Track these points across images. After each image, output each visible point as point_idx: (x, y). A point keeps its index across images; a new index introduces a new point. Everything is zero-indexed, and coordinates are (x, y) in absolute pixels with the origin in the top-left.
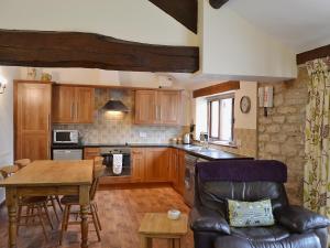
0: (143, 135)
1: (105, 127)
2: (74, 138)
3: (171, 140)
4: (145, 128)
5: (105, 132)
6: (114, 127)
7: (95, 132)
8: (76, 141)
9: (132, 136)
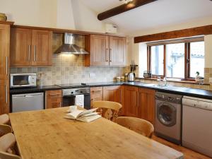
0: (92, 75)
1: (58, 69)
2: (32, 81)
3: (115, 79)
4: (93, 69)
5: (59, 74)
6: (67, 69)
7: (49, 74)
8: (35, 84)
9: (83, 76)
